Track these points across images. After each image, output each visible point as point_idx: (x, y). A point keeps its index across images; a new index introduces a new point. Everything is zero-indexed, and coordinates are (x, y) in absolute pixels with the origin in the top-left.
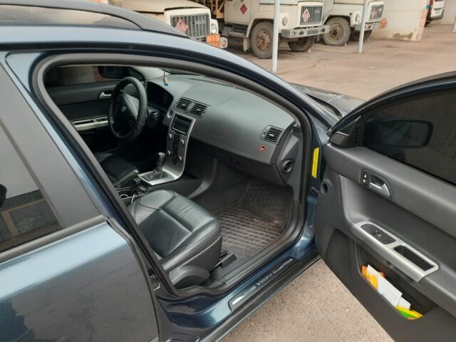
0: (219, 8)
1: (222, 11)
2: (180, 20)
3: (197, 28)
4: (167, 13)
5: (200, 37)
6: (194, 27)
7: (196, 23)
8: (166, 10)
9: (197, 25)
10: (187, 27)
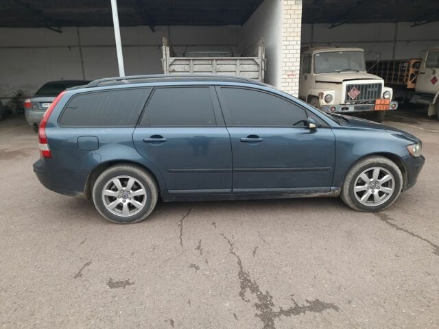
0: (411, 80)
1: (414, 82)
2: (354, 88)
3: (369, 94)
4: (344, 82)
5: (371, 100)
6: (366, 93)
7: (368, 89)
8: (344, 80)
9: (369, 92)
10: (359, 92)
